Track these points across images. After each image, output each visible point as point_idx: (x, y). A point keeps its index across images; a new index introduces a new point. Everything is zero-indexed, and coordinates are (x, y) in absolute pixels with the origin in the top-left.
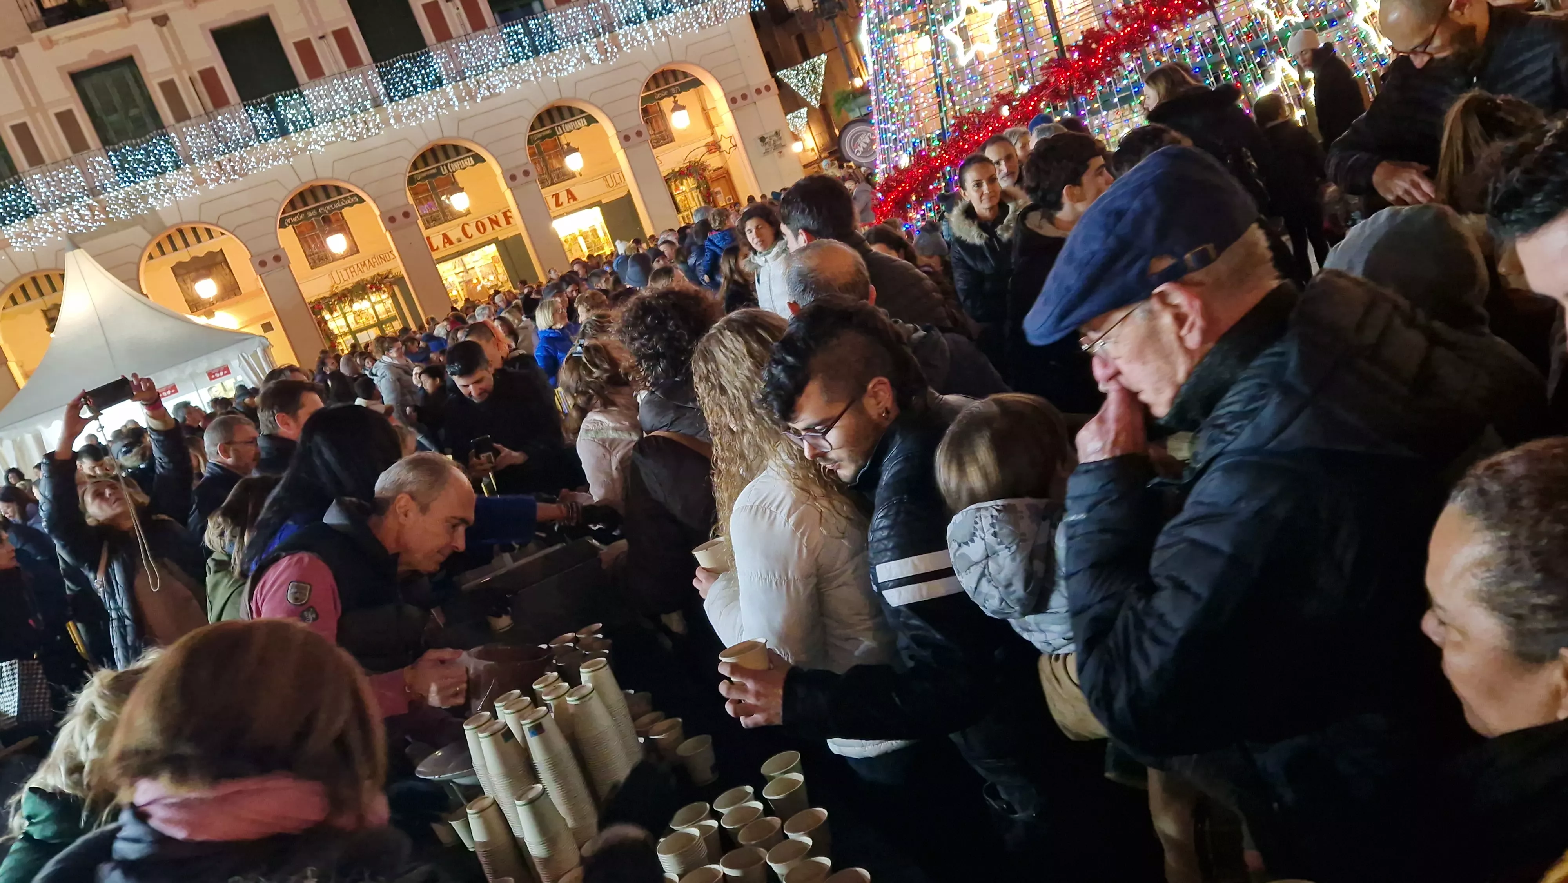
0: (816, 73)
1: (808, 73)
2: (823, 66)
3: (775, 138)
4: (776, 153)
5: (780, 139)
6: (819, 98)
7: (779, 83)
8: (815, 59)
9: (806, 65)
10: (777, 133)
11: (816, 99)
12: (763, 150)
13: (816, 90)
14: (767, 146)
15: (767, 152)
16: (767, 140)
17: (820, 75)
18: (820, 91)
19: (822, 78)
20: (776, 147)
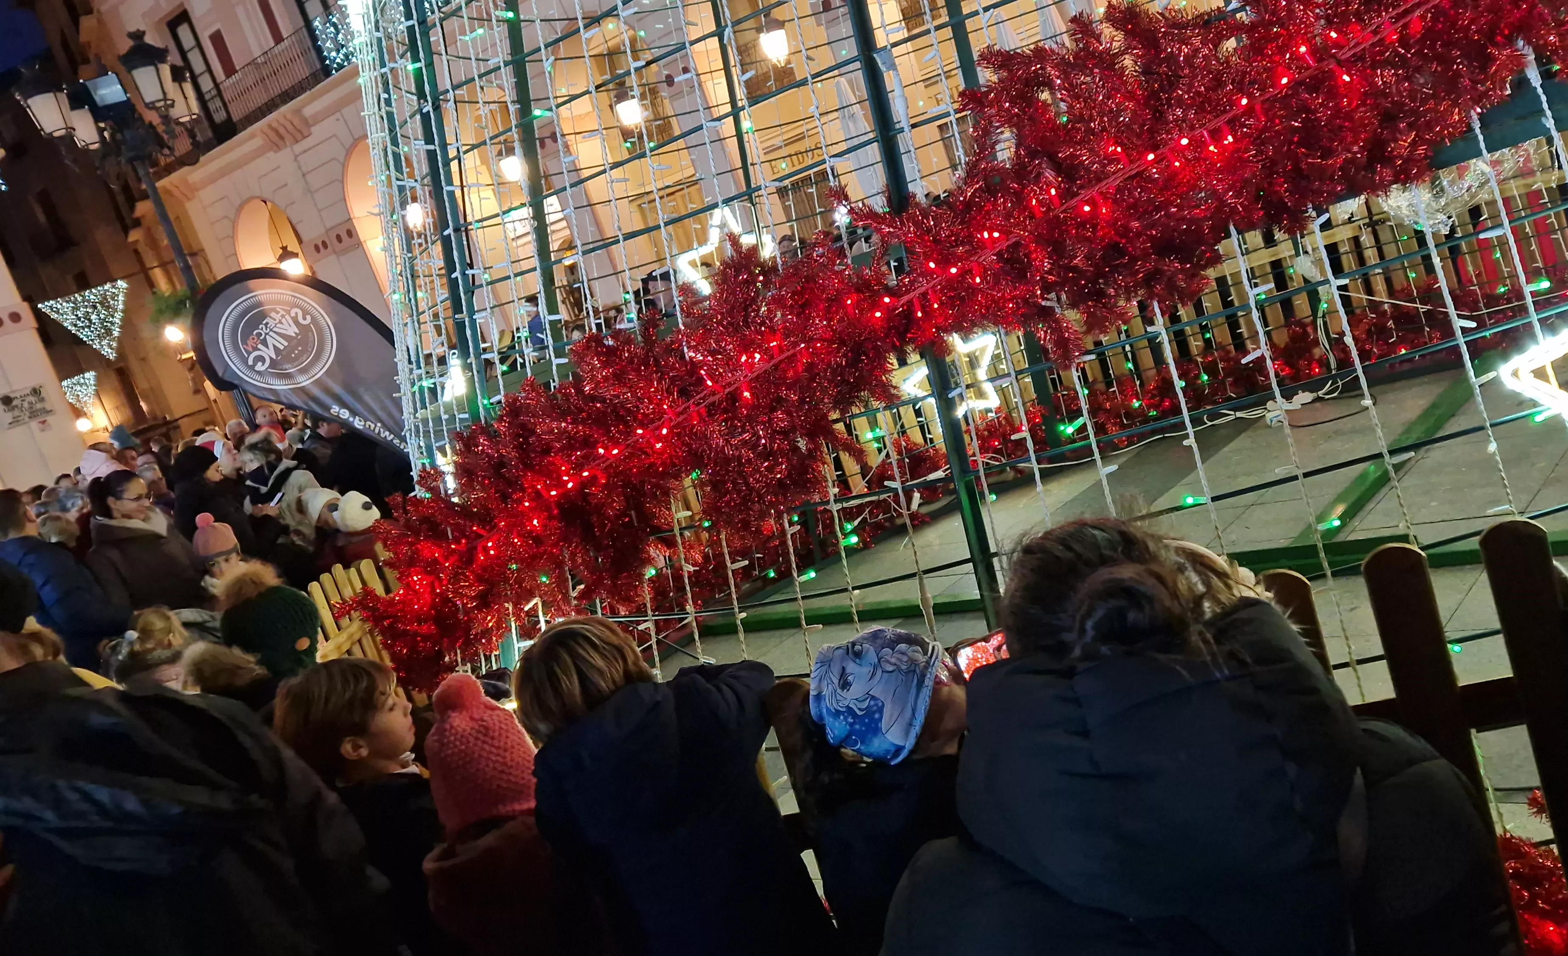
0: (109, 307)
1: (95, 307)
2: (121, 298)
3: (32, 399)
4: (34, 424)
5: (42, 400)
6: (114, 344)
7: (40, 316)
8: (107, 286)
9: (92, 295)
10: (36, 392)
11: (110, 346)
12: (9, 417)
13: (109, 332)
14: (16, 412)
15: (15, 422)
16: (15, 403)
17: (116, 310)
18: (116, 334)
19: (118, 316)
20: (33, 414)
